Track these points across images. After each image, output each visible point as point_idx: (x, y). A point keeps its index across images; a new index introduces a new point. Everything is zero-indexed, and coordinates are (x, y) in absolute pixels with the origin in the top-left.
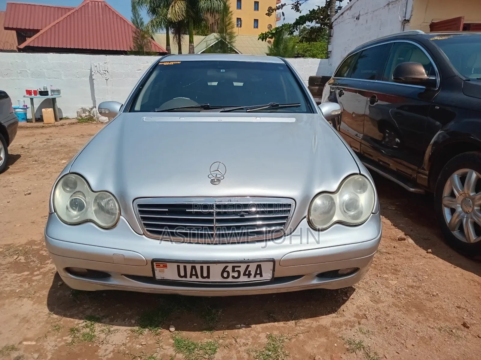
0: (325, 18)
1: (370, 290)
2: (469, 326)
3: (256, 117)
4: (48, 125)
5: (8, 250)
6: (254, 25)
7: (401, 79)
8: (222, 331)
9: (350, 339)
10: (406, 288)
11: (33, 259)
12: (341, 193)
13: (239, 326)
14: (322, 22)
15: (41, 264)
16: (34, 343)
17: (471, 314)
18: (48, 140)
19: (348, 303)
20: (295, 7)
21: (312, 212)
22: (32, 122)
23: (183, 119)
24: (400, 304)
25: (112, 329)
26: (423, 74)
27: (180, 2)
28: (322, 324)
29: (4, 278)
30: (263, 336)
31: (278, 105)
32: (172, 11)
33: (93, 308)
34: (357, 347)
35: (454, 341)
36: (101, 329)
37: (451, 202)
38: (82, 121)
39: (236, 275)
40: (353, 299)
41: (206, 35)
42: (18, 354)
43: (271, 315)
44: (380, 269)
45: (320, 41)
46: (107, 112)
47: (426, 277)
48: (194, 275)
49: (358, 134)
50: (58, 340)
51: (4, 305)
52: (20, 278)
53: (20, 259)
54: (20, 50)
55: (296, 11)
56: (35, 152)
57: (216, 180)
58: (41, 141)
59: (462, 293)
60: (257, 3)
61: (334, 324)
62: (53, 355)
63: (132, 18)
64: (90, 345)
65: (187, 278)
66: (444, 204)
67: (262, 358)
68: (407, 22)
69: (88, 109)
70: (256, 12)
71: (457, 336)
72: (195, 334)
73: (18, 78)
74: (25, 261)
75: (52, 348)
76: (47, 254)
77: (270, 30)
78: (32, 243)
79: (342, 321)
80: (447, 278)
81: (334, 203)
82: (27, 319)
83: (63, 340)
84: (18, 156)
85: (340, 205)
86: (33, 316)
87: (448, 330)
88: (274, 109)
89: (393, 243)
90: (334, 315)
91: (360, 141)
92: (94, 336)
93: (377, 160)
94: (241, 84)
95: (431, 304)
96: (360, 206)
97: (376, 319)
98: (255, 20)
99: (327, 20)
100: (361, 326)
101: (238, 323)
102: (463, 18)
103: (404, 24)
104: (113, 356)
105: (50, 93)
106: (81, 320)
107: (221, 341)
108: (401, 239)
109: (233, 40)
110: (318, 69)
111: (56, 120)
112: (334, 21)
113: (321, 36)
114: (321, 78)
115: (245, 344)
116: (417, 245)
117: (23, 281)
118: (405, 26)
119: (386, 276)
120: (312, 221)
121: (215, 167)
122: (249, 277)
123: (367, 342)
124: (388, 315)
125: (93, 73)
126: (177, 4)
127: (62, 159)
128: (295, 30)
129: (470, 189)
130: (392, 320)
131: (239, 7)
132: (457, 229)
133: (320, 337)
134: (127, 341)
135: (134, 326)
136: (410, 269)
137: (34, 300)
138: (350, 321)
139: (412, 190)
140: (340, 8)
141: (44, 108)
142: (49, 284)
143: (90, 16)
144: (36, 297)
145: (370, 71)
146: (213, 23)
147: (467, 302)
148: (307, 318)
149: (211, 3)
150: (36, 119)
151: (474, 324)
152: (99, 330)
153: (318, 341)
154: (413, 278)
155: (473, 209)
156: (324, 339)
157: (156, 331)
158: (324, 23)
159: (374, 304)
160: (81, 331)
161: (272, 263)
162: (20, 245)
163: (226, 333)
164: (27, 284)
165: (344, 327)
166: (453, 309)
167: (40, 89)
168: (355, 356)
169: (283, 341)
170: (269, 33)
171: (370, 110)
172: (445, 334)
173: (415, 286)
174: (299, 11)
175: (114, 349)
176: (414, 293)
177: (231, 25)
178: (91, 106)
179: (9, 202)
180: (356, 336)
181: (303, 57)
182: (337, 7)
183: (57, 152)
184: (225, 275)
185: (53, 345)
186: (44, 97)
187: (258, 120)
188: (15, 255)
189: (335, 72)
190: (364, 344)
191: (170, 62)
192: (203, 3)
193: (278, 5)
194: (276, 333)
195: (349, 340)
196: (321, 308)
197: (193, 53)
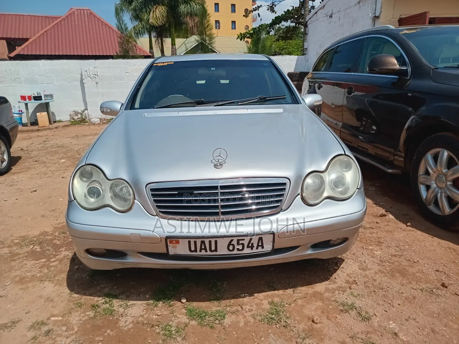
0: (299, 18)
1: (357, 260)
2: (447, 285)
3: (248, 109)
4: (43, 128)
5: (23, 241)
6: (232, 27)
7: (375, 70)
8: (229, 301)
9: (343, 301)
10: (390, 257)
11: (48, 248)
12: (329, 172)
13: (243, 295)
14: (296, 21)
15: (56, 252)
16: (60, 318)
17: (448, 276)
18: (45, 142)
19: (338, 272)
20: (270, 9)
21: (305, 190)
22: (27, 126)
23: (181, 114)
24: (385, 271)
25: (129, 304)
26: (395, 65)
27: (160, 8)
28: (317, 290)
29: (24, 265)
30: (265, 302)
31: (266, 98)
32: (153, 16)
33: (110, 287)
34: (350, 308)
35: (435, 299)
36: (119, 304)
37: (426, 180)
38: (75, 123)
39: (240, 247)
40: (343, 268)
41: (187, 38)
42: (48, 328)
43: (271, 284)
44: (365, 241)
45: (295, 39)
46: (109, 111)
47: (407, 247)
48: (203, 249)
49: (338, 123)
50: (82, 315)
51: (28, 288)
52: (39, 265)
53: (36, 249)
54: (11, 59)
55: (271, 12)
56: (35, 153)
57: (218, 165)
58: (38, 143)
59: (440, 259)
60: (233, 6)
61: (327, 290)
62: (79, 328)
63: (116, 24)
64: (111, 318)
65: (197, 252)
66: (420, 182)
67: (267, 321)
68: (377, 18)
69: (80, 112)
70: (234, 14)
71: (437, 295)
72: (205, 304)
73: (12, 85)
74: (41, 250)
75: (78, 322)
76: (60, 243)
77: (248, 30)
78: (45, 234)
79: (334, 287)
80: (426, 247)
81: (324, 181)
82: (51, 298)
83: (86, 315)
84: (19, 158)
85: (329, 183)
86: (55, 296)
87: (429, 290)
88: (263, 101)
89: (375, 219)
90: (327, 282)
91: (340, 130)
92: (114, 310)
93: (357, 146)
94: (227, 82)
95: (413, 269)
96: (347, 183)
97: (364, 284)
98: (232, 21)
99: (301, 19)
100: (352, 290)
101: (242, 293)
102: (428, 12)
103: (375, 20)
104: (133, 326)
105: (43, 98)
106: (100, 297)
107: (228, 308)
108: (382, 216)
109: (213, 41)
110: (296, 65)
111: (50, 123)
112: (308, 20)
113: (296, 35)
114: (298, 74)
115: (250, 310)
116: (397, 219)
117: (42, 267)
118: (376, 22)
119: (371, 247)
120: (305, 197)
121: (217, 153)
122: (252, 249)
123: (358, 303)
124: (375, 280)
125: (83, 78)
126: (158, 9)
127: (61, 159)
128: (272, 29)
129: (443, 167)
130: (379, 284)
131: (217, 10)
132: (432, 203)
133: (316, 302)
134: (144, 313)
135: (148, 300)
136: (392, 241)
137: (54, 283)
138: (341, 287)
139: (390, 171)
140: (313, 7)
141: (39, 113)
142: (66, 269)
143: (76, 23)
144: (56, 280)
145: (346, 65)
146: (193, 26)
147: (444, 267)
148: (303, 286)
149: (190, 7)
150: (31, 123)
151: (451, 284)
152: (117, 305)
153: (315, 305)
154: (395, 248)
155: (446, 183)
156: (320, 302)
157: (169, 303)
158: (298, 22)
159: (362, 272)
160: (101, 306)
161: (272, 235)
162: (34, 236)
163: (233, 302)
164: (46, 269)
165: (337, 292)
166: (433, 272)
167: (33, 94)
168: (349, 316)
169: (284, 306)
170: (247, 33)
171: (347, 101)
172: (427, 294)
173: (398, 255)
174: (274, 12)
175: (133, 320)
176: (397, 261)
177: (209, 27)
178: (83, 108)
179: (17, 199)
180: (349, 299)
181: (280, 55)
182: (311, 6)
183: (56, 152)
184: (231, 248)
185: (78, 319)
186: (39, 102)
187: (250, 111)
188: (31, 245)
189: (313, 68)
190: (356, 305)
191: (163, 63)
192: (183, 7)
193: (254, 7)
194: (276, 300)
195: (343, 303)
196: (315, 277)
197: (176, 54)
